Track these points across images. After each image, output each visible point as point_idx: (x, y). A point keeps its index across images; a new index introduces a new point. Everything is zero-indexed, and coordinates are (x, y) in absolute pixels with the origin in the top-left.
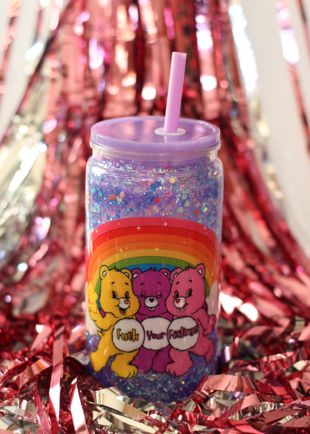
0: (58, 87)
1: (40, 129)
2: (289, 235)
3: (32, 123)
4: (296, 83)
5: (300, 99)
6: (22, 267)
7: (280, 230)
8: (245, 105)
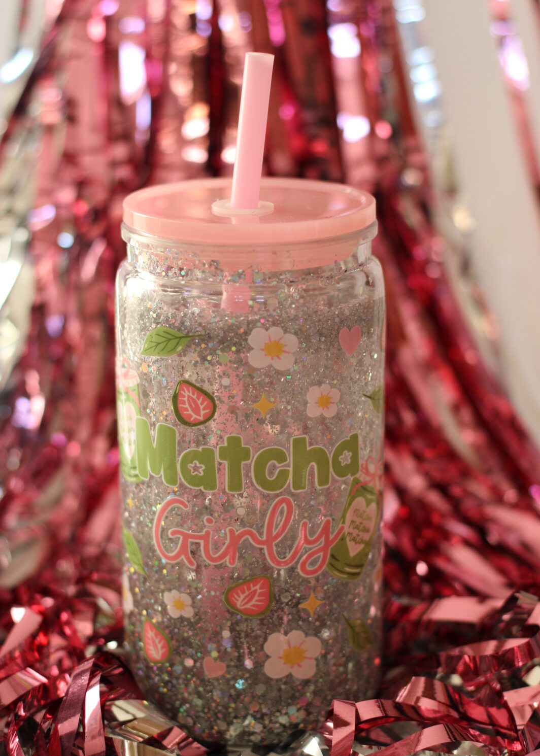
0: (60, 142)
1: (23, 222)
3: (9, 212)
7: (497, 414)
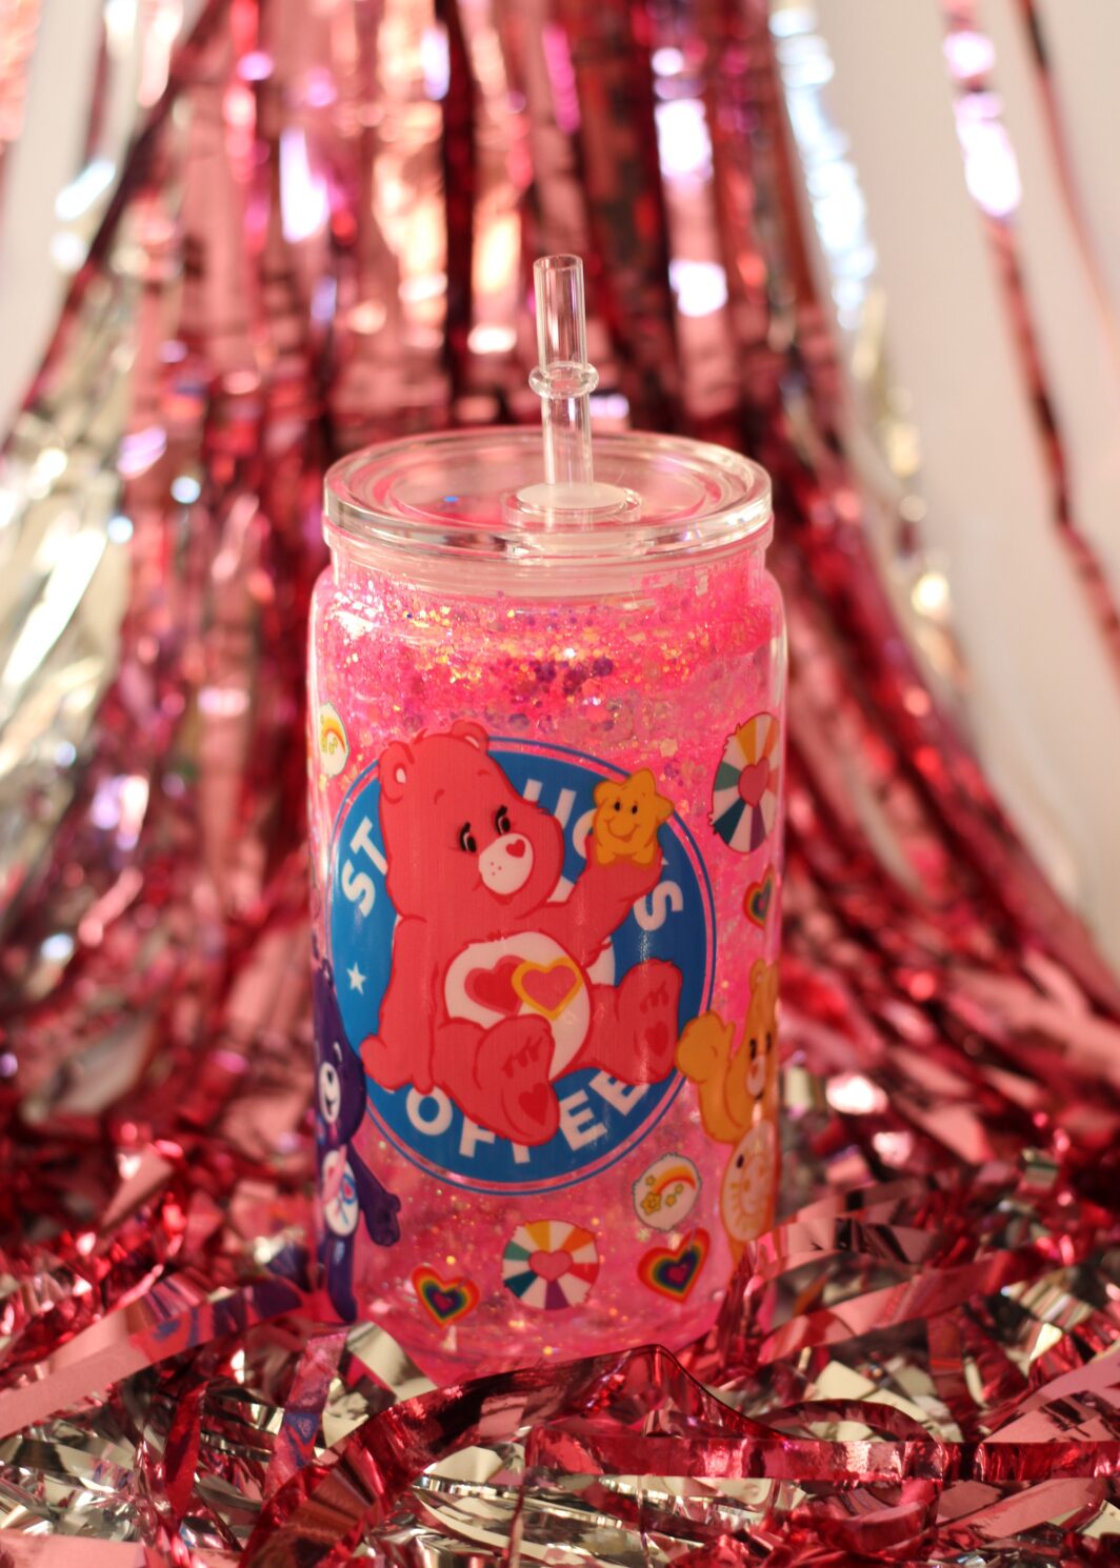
0: (170, 313)
1: (109, 460)
2: (994, 818)
3: (81, 441)
4: (1014, 280)
5: (1027, 340)
6: (57, 950)
8: (832, 362)
